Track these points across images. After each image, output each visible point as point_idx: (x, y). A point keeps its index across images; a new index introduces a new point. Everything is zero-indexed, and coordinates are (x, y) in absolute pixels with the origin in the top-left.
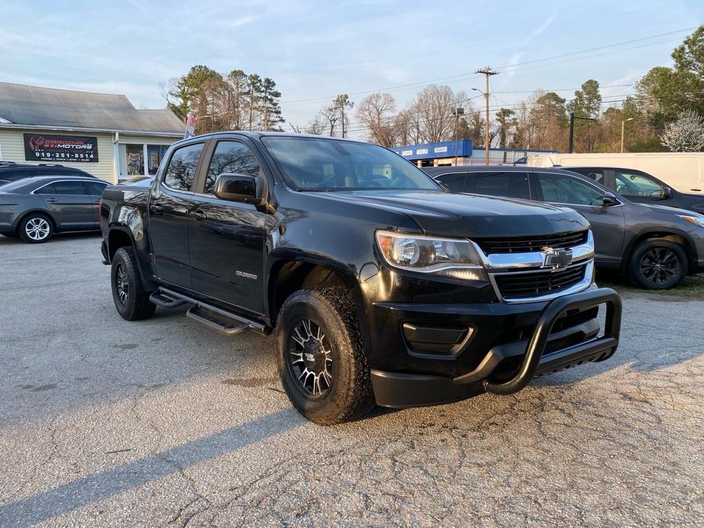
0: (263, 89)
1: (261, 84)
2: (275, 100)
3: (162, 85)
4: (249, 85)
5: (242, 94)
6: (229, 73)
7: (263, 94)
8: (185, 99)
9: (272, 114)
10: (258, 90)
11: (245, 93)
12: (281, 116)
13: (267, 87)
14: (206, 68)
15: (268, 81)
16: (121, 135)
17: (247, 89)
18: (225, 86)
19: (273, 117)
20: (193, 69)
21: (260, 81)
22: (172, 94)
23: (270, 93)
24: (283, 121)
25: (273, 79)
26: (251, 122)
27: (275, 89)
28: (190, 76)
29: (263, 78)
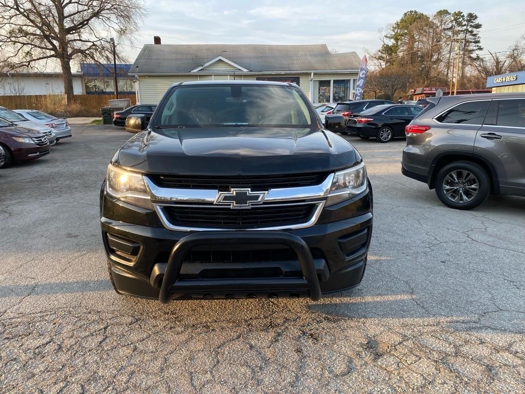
0: (466, 23)
1: (463, 19)
2: (475, 31)
3: (380, 31)
4: (452, 21)
5: (445, 29)
6: (435, 13)
7: (465, 27)
8: (397, 40)
9: (471, 44)
10: (460, 24)
11: (447, 29)
12: (479, 45)
13: (469, 21)
14: (416, 12)
15: (471, 15)
16: (315, 74)
17: (450, 25)
18: (431, 25)
19: (472, 46)
20: (406, 14)
21: (463, 16)
22: (386, 37)
23: (471, 26)
24: (480, 49)
25: (475, 13)
26: (450, 52)
27: (477, 22)
28: (402, 20)
29: (465, 14)
